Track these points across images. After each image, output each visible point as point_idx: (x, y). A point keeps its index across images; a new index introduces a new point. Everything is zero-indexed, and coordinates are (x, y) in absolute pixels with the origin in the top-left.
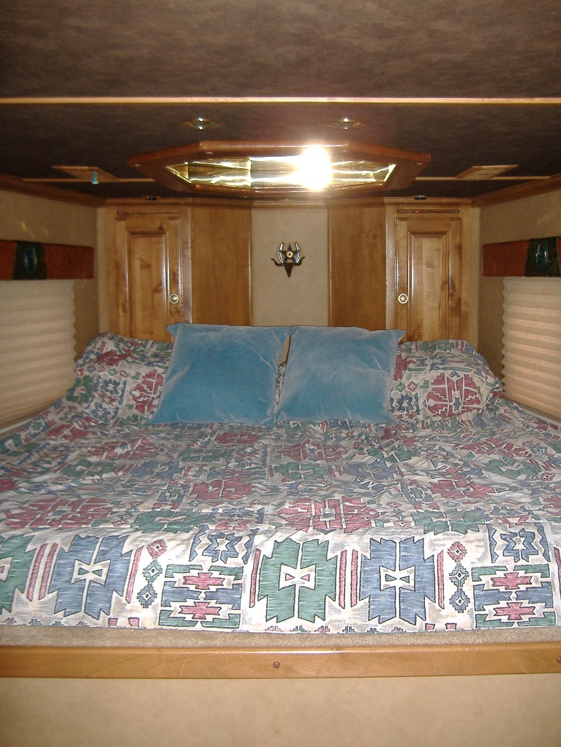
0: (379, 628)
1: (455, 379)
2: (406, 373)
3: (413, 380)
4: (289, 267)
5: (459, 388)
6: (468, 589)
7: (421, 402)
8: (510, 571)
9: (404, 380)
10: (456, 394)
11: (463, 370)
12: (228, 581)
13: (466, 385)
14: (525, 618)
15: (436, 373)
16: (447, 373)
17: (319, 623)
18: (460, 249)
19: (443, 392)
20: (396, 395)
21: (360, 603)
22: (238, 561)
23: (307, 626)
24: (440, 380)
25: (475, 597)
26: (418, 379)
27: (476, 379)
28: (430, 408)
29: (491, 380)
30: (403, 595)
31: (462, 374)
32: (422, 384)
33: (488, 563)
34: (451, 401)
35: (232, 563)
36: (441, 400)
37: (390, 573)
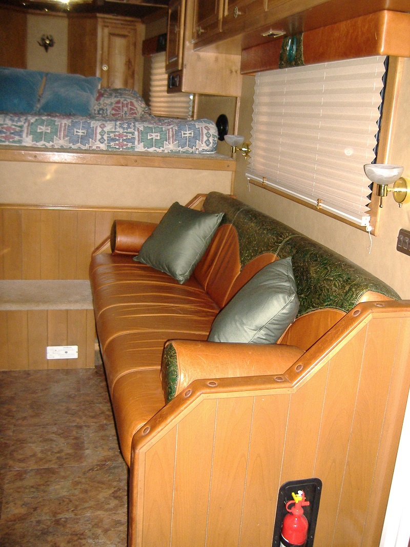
0: (73, 147)
1: (125, 102)
2: (102, 99)
3: (105, 101)
4: (46, 47)
5: (127, 106)
6: (105, 137)
7: (108, 112)
8: (121, 133)
9: (101, 102)
10: (125, 109)
11: (130, 99)
12: (18, 129)
13: (130, 105)
14: (125, 147)
15: (116, 99)
16: (122, 100)
17: (51, 143)
18: (135, 44)
19: (119, 108)
20: (97, 108)
21: (67, 139)
22: (22, 123)
23: (47, 144)
24: (118, 102)
25: (108, 140)
26: (108, 101)
27: (135, 103)
28: (113, 115)
29: (143, 105)
30: (82, 138)
31: (129, 101)
32: (110, 104)
33: (113, 130)
34: (123, 112)
35: (19, 124)
36: (117, 111)
37: (78, 131)
